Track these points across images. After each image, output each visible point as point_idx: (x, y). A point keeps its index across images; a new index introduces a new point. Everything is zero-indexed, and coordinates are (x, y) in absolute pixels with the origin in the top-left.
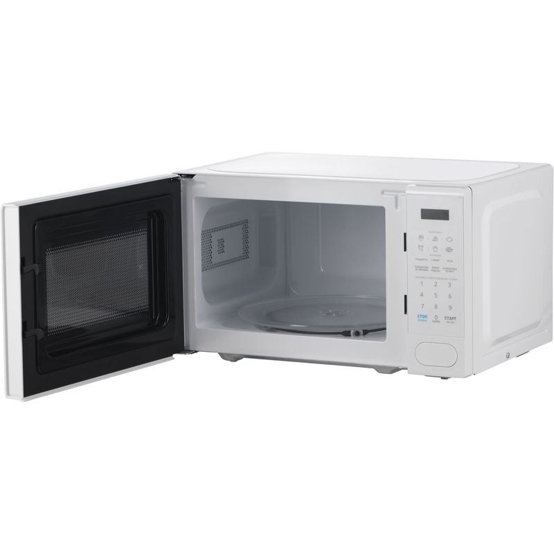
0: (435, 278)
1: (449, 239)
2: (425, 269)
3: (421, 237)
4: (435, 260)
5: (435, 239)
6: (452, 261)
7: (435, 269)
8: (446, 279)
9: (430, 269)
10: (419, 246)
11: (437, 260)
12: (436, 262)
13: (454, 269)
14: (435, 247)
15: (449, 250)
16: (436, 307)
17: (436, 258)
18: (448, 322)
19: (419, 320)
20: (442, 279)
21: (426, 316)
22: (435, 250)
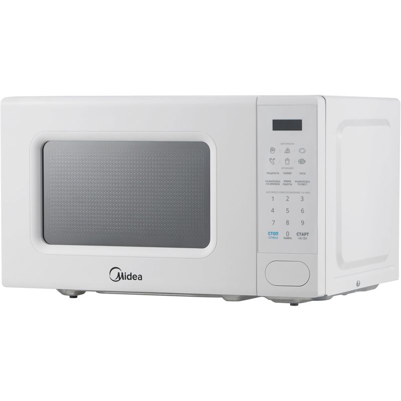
0: (287, 192)
1: (302, 150)
2: (277, 183)
3: (272, 150)
4: (287, 173)
5: (287, 151)
6: (305, 174)
7: (287, 183)
8: (299, 193)
9: (282, 182)
10: (270, 159)
11: (289, 173)
12: (288, 175)
13: (307, 182)
14: (288, 159)
15: (302, 161)
16: (288, 222)
17: (288, 171)
18: (300, 238)
19: (269, 238)
20: (294, 193)
21: (276, 233)
22: (287, 162)
